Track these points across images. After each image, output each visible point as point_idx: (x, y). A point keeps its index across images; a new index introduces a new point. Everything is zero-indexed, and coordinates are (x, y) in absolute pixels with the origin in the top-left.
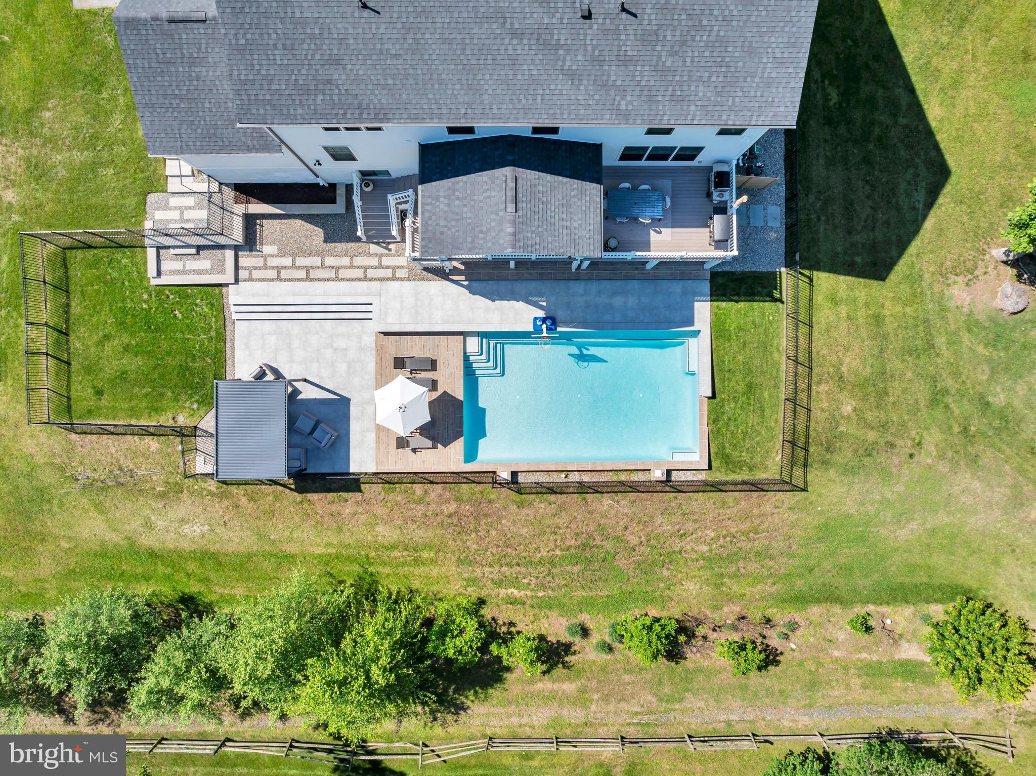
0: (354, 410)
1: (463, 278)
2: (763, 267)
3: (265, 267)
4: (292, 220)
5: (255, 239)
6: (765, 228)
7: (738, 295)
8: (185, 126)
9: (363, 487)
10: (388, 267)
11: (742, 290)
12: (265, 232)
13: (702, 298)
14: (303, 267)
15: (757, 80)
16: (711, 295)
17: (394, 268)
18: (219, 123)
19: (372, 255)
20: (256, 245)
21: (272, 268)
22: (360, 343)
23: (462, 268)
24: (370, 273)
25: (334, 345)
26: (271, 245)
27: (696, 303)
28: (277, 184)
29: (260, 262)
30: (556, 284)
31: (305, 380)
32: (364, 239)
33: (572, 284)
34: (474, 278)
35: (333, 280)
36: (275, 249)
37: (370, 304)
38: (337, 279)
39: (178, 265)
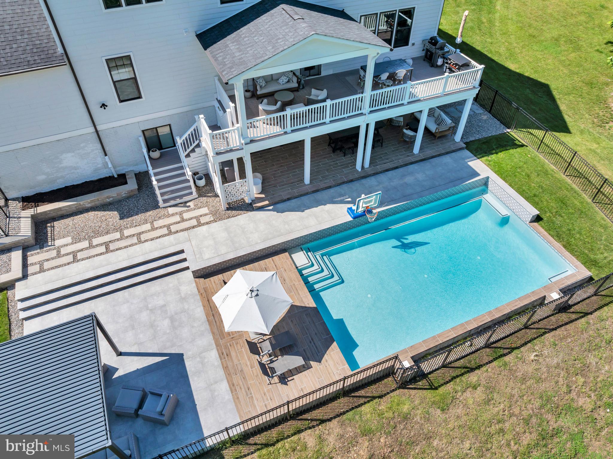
0: (190, 365)
1: (267, 202)
2: (494, 132)
3: (59, 255)
4: (85, 215)
5: (47, 239)
6: (476, 114)
7: (494, 149)
10: (191, 219)
11: (495, 147)
12: (57, 229)
13: (472, 159)
14: (101, 245)
16: (475, 156)
17: (197, 218)
19: (173, 215)
20: (47, 241)
21: (68, 254)
22: (180, 293)
23: (263, 196)
24: (173, 228)
25: (150, 306)
26: (64, 237)
27: (469, 163)
28: (66, 187)
29: (54, 253)
30: (350, 185)
31: (120, 354)
32: (161, 203)
33: (364, 181)
34: (277, 199)
35: (136, 244)
36: (69, 240)
37: (182, 252)
38: (140, 242)
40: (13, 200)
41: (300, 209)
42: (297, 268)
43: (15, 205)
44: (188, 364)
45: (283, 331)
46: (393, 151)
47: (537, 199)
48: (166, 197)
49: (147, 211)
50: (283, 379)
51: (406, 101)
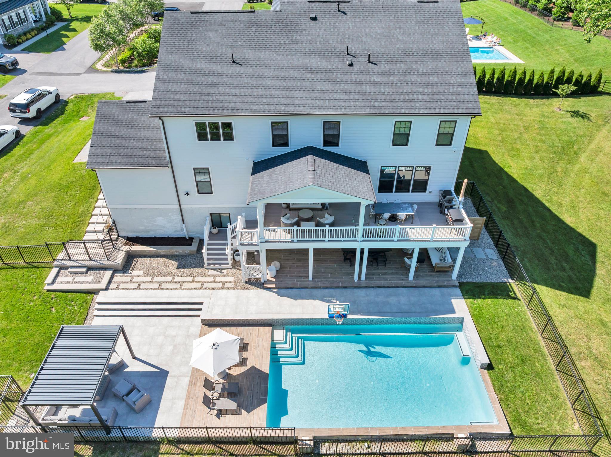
0: (169, 381)
1: (274, 286)
2: (495, 279)
3: (131, 282)
4: (159, 259)
5: (130, 268)
6: (487, 259)
7: (484, 295)
8: (114, 152)
10: (219, 282)
11: (486, 293)
12: (138, 264)
13: (459, 297)
14: (158, 282)
15: (451, 91)
16: (463, 296)
17: (224, 283)
18: (135, 150)
19: (210, 276)
20: (129, 270)
21: (136, 282)
22: (188, 332)
23: (274, 280)
24: (205, 285)
25: (167, 333)
26: (139, 270)
27: (453, 301)
28: (155, 237)
29: (129, 279)
30: (344, 290)
31: (135, 358)
32: (206, 265)
33: (356, 290)
34: (282, 286)
35: (178, 289)
36: (141, 273)
37: (202, 303)
38: (181, 288)
39: (70, 279)
40: (122, 237)
41: (295, 297)
42: (272, 341)
43: (122, 241)
44: (169, 379)
45: (237, 381)
46: (392, 272)
47: (498, 350)
48: (210, 262)
49: (196, 268)
50: (220, 414)
51: (396, 239)
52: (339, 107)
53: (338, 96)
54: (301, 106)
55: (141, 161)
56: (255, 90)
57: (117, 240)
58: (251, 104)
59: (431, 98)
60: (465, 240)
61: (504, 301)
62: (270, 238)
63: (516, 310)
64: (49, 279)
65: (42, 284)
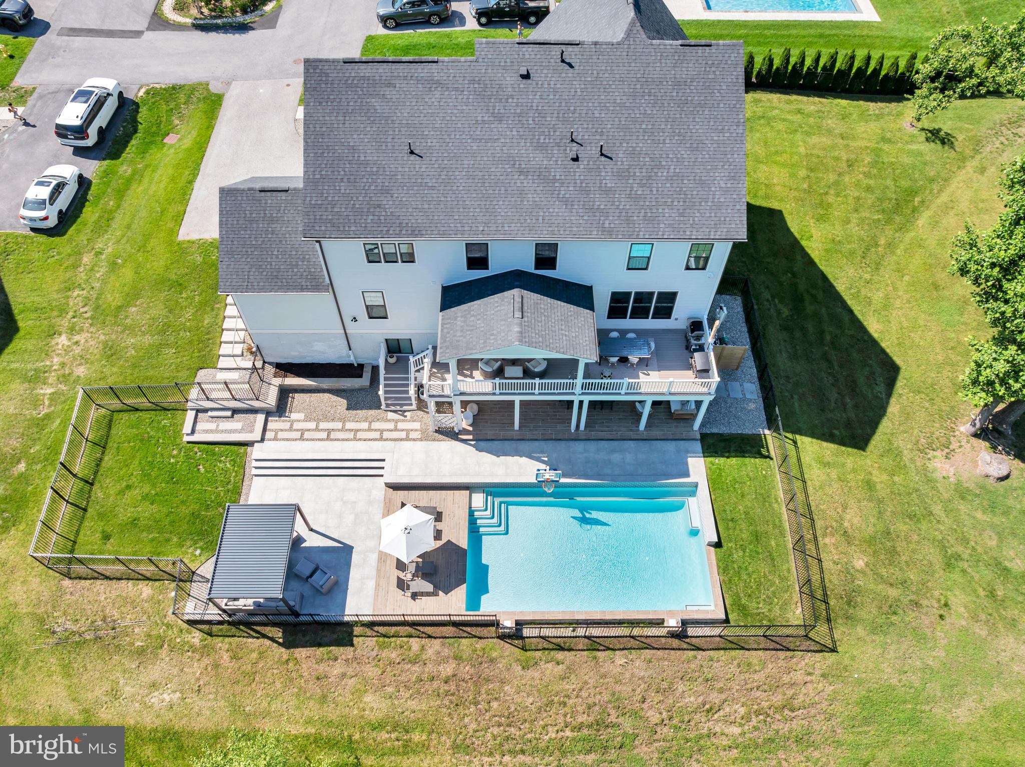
1: (471, 437)
2: (748, 431)
3: (291, 429)
4: (321, 394)
5: (286, 408)
6: (744, 399)
7: (729, 452)
8: (254, 270)
9: (355, 640)
10: (402, 430)
11: (732, 449)
12: (296, 402)
13: (698, 455)
14: (325, 430)
15: (709, 204)
16: (703, 453)
17: (408, 431)
18: (282, 267)
19: (389, 421)
20: (285, 412)
21: (297, 430)
22: (370, 496)
23: (471, 429)
24: (386, 435)
25: (345, 498)
26: (299, 412)
27: (690, 460)
28: (313, 364)
29: (287, 425)
30: (557, 444)
31: (312, 530)
32: (383, 407)
33: (572, 443)
34: (481, 438)
35: (351, 440)
36: (301, 416)
37: (384, 460)
38: (355, 439)
39: (212, 426)
40: (270, 363)
41: (497, 453)
42: (470, 507)
43: (270, 370)
44: (355, 557)
45: (432, 559)
46: (620, 419)
48: (389, 402)
49: (371, 409)
50: (414, 596)
51: (623, 392)
52: (556, 229)
53: (556, 210)
54: (506, 225)
55: (291, 284)
56: (443, 199)
57: (263, 368)
58: (438, 221)
59: (682, 215)
60: (709, 394)
61: (752, 460)
62: (465, 390)
63: (764, 472)
64: (187, 428)
65: (178, 433)
